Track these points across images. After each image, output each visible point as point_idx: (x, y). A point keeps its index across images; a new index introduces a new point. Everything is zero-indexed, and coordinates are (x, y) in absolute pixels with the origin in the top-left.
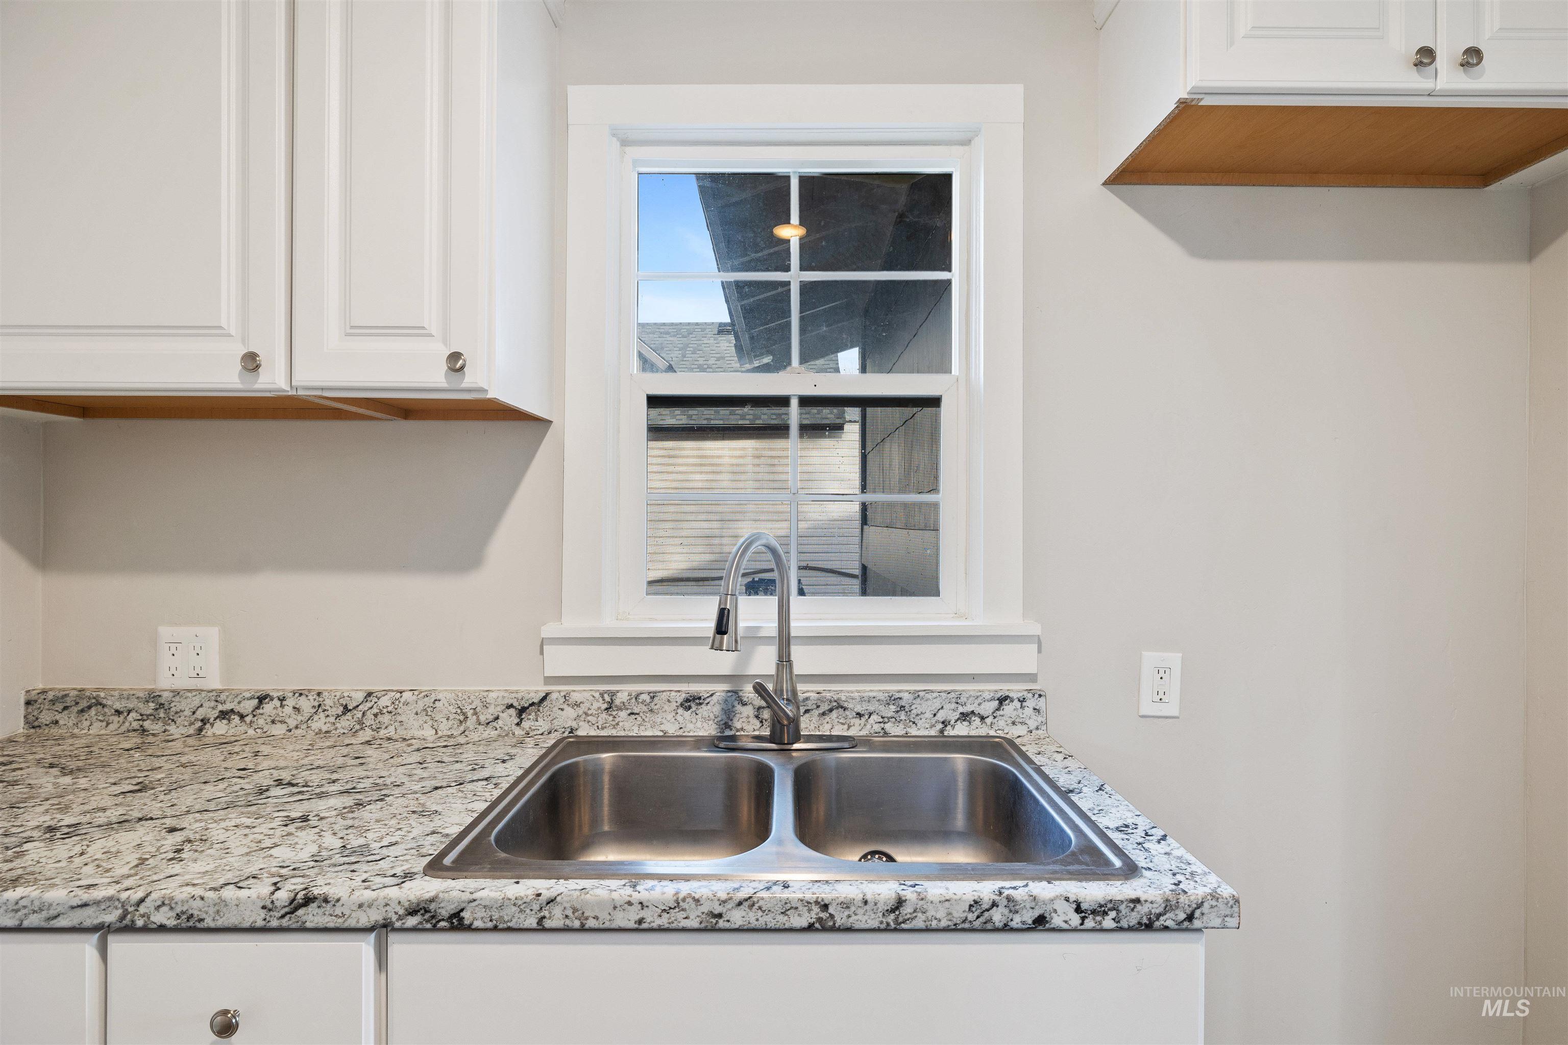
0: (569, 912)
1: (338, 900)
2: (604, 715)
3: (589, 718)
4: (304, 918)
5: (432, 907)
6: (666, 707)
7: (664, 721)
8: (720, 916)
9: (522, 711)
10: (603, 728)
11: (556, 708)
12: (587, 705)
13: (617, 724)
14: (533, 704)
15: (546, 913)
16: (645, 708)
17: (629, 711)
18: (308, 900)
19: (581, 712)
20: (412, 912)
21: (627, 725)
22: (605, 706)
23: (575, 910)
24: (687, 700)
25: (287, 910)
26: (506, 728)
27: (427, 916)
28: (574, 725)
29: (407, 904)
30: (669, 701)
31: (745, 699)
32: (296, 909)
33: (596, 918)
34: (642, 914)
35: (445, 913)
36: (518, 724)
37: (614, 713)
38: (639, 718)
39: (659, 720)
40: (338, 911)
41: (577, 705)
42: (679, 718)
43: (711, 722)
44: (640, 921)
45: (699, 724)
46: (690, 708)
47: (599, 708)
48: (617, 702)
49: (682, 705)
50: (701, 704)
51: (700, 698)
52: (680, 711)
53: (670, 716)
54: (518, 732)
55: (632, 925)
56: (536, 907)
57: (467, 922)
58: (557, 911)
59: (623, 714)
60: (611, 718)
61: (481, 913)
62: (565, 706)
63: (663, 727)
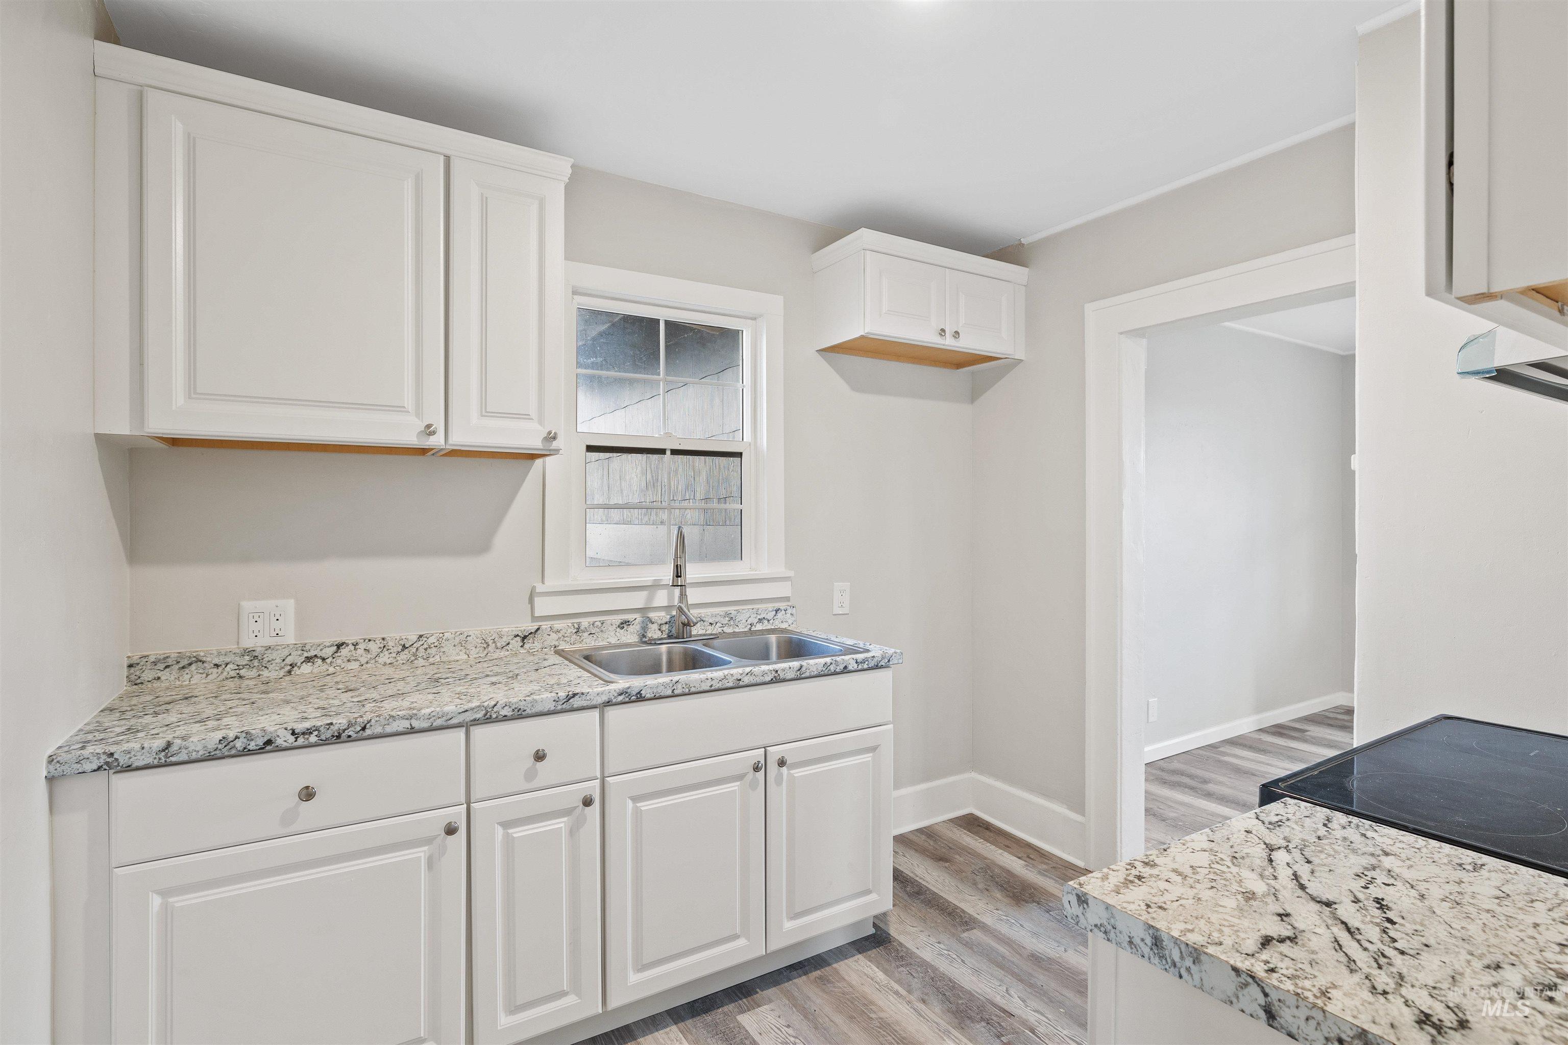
0: (684, 686)
1: (588, 693)
2: (574, 636)
3: (566, 639)
4: (573, 703)
5: (629, 691)
6: (610, 629)
7: (609, 636)
8: (740, 680)
9: (525, 638)
10: (574, 644)
11: (546, 634)
12: (564, 631)
13: (582, 641)
14: (531, 633)
15: (675, 687)
16: (598, 630)
17: (589, 633)
18: (574, 695)
19: (560, 636)
20: (620, 694)
21: (588, 641)
22: (575, 630)
23: (686, 685)
24: (622, 623)
25: (565, 700)
26: (514, 649)
27: (627, 695)
28: (557, 643)
29: (618, 691)
30: (612, 625)
31: (653, 620)
32: (569, 699)
33: (694, 687)
34: (712, 683)
35: (634, 693)
36: (522, 646)
37: (580, 634)
38: (595, 636)
39: (606, 636)
40: (588, 698)
41: (558, 631)
42: (617, 634)
43: (635, 635)
44: (711, 686)
45: (629, 637)
46: (623, 627)
47: (571, 632)
48: (582, 628)
49: (619, 626)
50: (629, 625)
51: (629, 622)
52: (618, 630)
53: (612, 634)
54: (522, 651)
55: (708, 688)
56: (671, 685)
57: (643, 695)
58: (679, 686)
59: (586, 634)
60: (579, 637)
61: (649, 691)
62: (551, 633)
63: (608, 640)
